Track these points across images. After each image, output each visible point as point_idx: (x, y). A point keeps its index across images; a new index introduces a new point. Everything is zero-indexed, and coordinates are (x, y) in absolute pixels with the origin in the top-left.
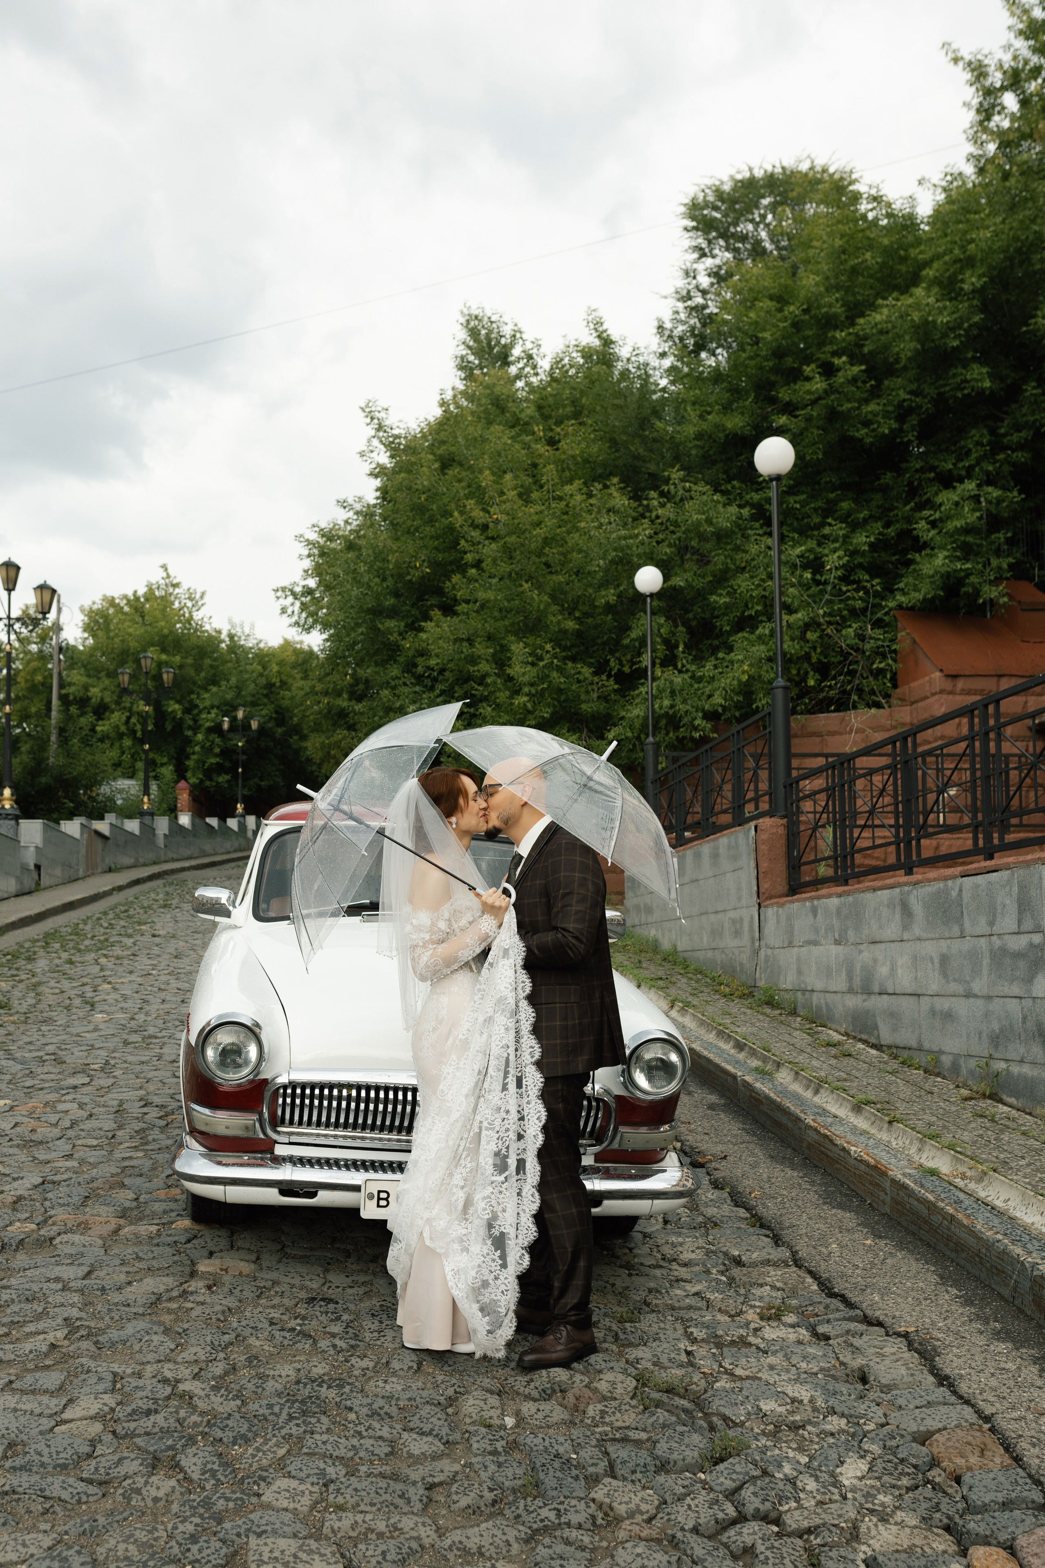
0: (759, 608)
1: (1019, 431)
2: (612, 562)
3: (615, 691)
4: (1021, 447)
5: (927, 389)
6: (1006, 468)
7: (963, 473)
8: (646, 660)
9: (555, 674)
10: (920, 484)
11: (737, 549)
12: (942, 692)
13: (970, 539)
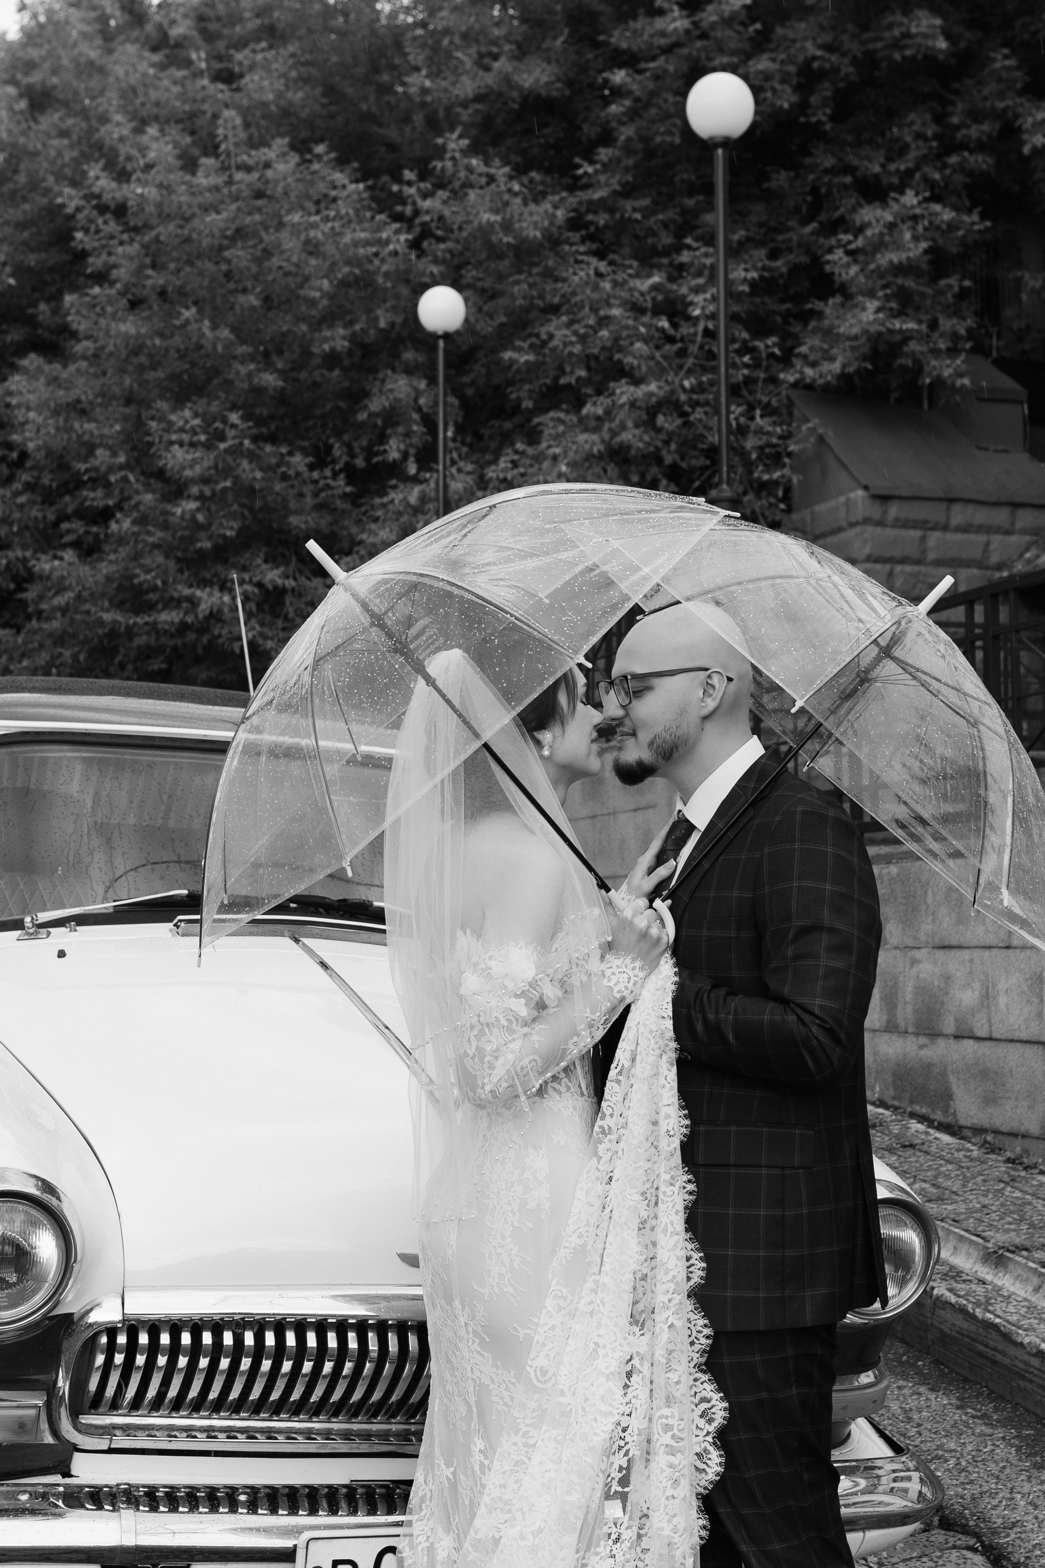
0: (583, 373)
1: (977, 120)
2: (344, 284)
3: (345, 495)
4: (981, 147)
5: (848, 43)
6: (959, 179)
7: (895, 180)
8: (393, 450)
9: (245, 464)
10: (829, 193)
11: (549, 274)
12: (866, 521)
13: (910, 283)
